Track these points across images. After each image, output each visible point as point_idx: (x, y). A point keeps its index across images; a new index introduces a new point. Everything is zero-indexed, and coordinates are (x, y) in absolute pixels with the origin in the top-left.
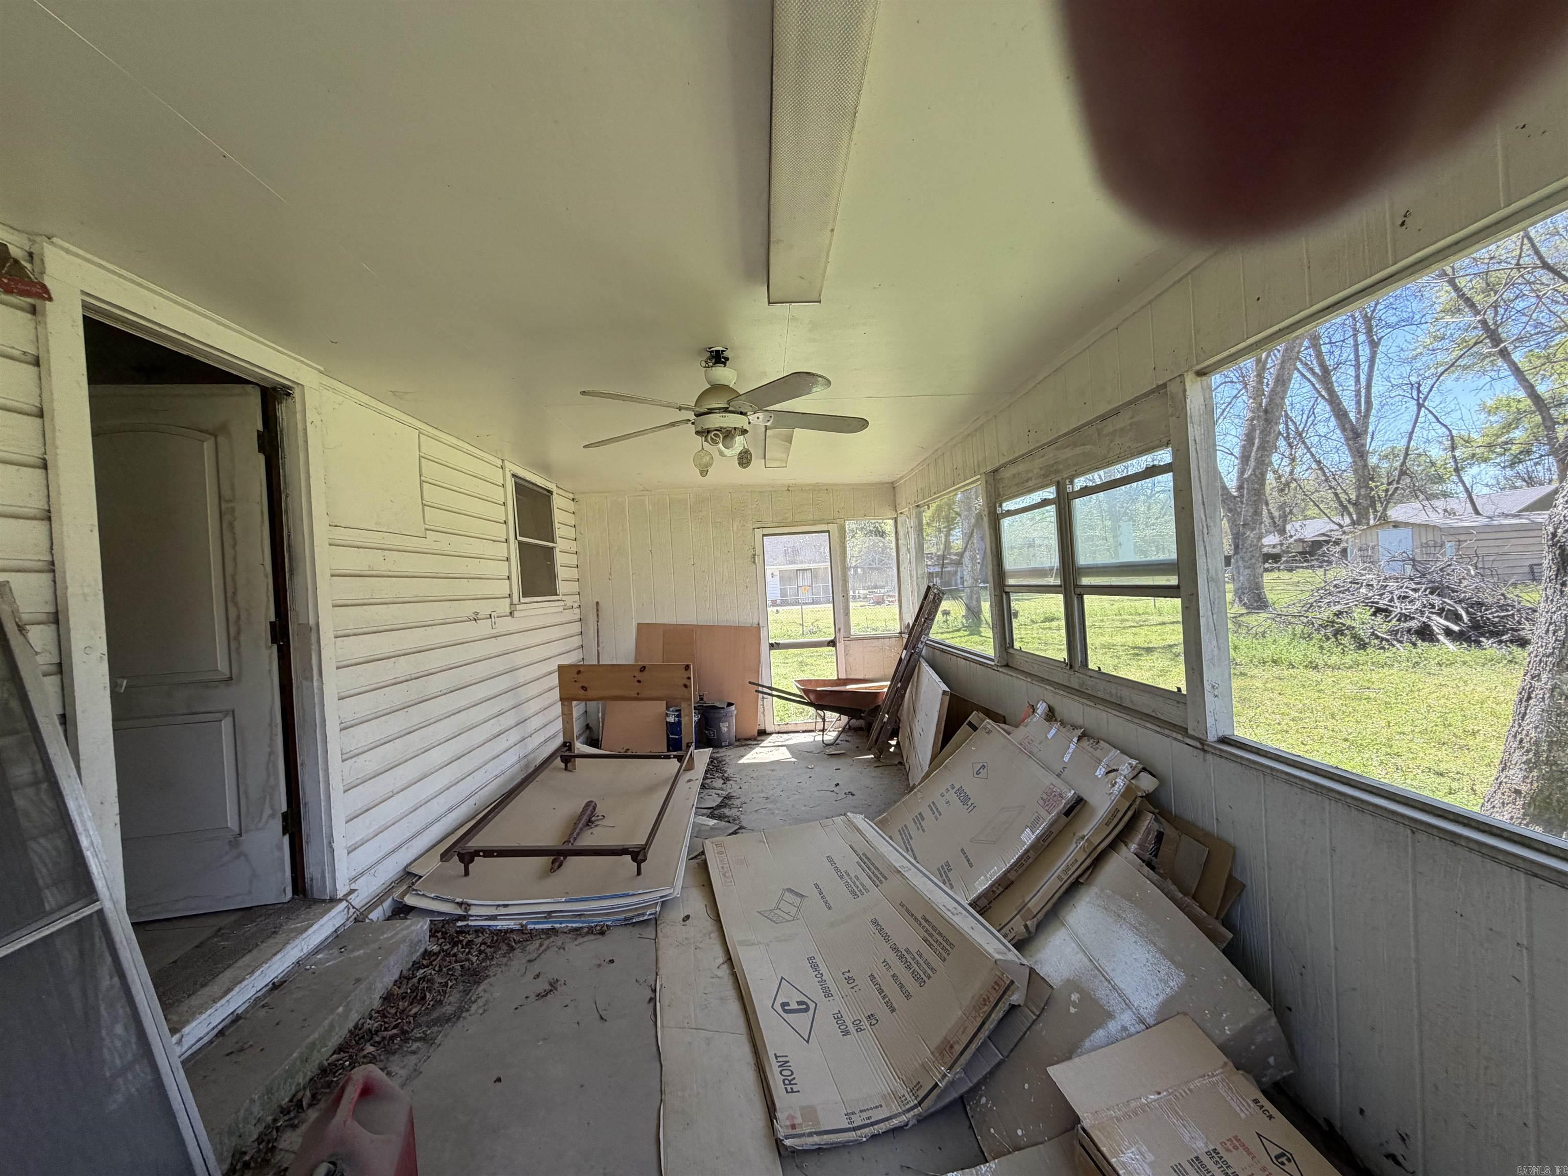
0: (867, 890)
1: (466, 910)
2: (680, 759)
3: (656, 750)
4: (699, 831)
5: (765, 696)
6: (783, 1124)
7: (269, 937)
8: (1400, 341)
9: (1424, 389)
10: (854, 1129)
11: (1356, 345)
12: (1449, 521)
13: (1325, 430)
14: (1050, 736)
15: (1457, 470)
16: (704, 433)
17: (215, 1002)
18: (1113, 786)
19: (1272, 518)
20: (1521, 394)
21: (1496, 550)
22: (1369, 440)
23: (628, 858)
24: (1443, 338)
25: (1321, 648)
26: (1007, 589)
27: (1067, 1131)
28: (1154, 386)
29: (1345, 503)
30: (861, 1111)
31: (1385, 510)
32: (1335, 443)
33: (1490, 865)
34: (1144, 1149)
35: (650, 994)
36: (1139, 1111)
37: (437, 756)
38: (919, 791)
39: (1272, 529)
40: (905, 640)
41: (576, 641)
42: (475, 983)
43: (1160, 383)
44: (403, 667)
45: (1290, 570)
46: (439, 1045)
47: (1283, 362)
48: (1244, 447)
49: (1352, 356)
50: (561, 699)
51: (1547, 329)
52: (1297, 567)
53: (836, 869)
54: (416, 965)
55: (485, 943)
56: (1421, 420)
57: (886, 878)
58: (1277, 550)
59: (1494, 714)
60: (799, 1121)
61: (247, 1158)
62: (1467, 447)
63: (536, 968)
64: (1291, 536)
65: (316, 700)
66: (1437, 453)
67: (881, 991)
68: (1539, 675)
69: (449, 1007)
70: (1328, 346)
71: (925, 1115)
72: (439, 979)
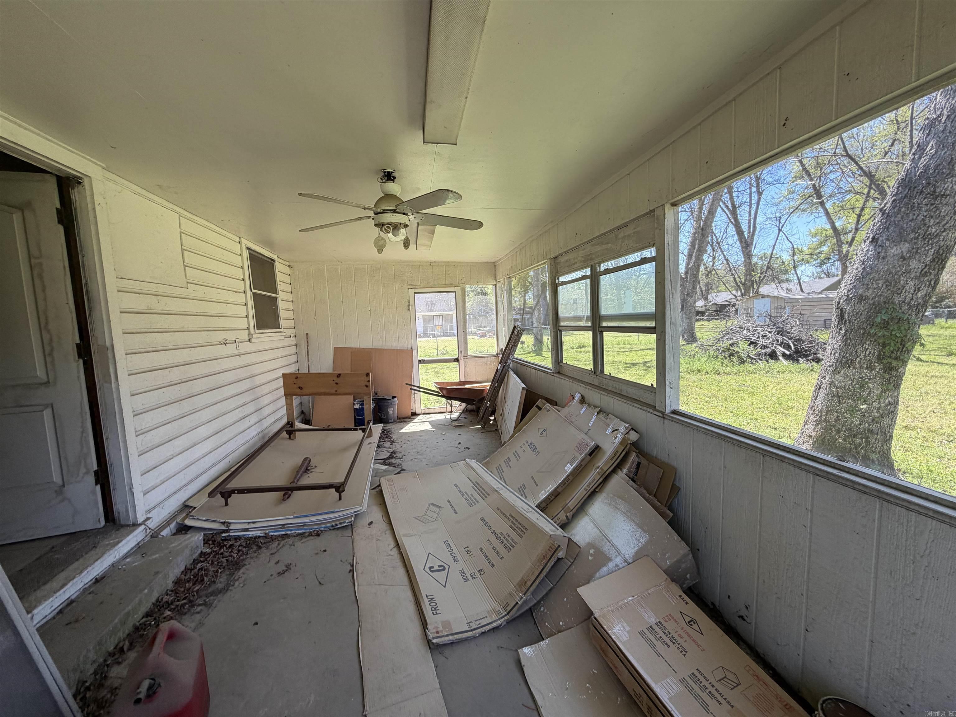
0: (477, 502)
1: (228, 526)
2: (364, 430)
3: (347, 426)
4: (376, 473)
5: (416, 392)
6: (431, 631)
7: (91, 550)
8: (772, 193)
9: (783, 221)
10: (472, 630)
11: (751, 193)
12: (789, 295)
13: (732, 242)
14: (582, 412)
15: (795, 267)
16: (380, 225)
17: (55, 593)
18: (616, 438)
19: (702, 291)
20: (828, 227)
21: (809, 311)
22: (753, 249)
23: (333, 490)
24: (794, 193)
25: (722, 363)
26: (560, 328)
27: (586, 620)
28: (648, 211)
29: (739, 283)
30: (475, 621)
31: (758, 288)
32: (736, 249)
33: (797, 471)
34: (625, 625)
35: (349, 568)
36: (623, 606)
37: (203, 431)
38: (508, 445)
39: (701, 297)
40: (500, 359)
41: (294, 358)
42: (236, 569)
43: (651, 209)
44: (175, 375)
45: (709, 321)
46: (215, 607)
47: (713, 201)
48: (690, 249)
49: (748, 200)
50: (285, 395)
51: (843, 191)
52: (713, 319)
53: (460, 491)
54: (196, 562)
55: (242, 546)
56: (779, 238)
57: (489, 495)
58: (703, 309)
59: (802, 397)
60: (441, 629)
61: (87, 684)
62: (800, 255)
63: (276, 558)
64: (710, 302)
65: (115, 396)
66: (786, 257)
67: (486, 556)
68: (825, 376)
69: (219, 585)
70: (737, 193)
71: (510, 619)
72: (212, 569)
